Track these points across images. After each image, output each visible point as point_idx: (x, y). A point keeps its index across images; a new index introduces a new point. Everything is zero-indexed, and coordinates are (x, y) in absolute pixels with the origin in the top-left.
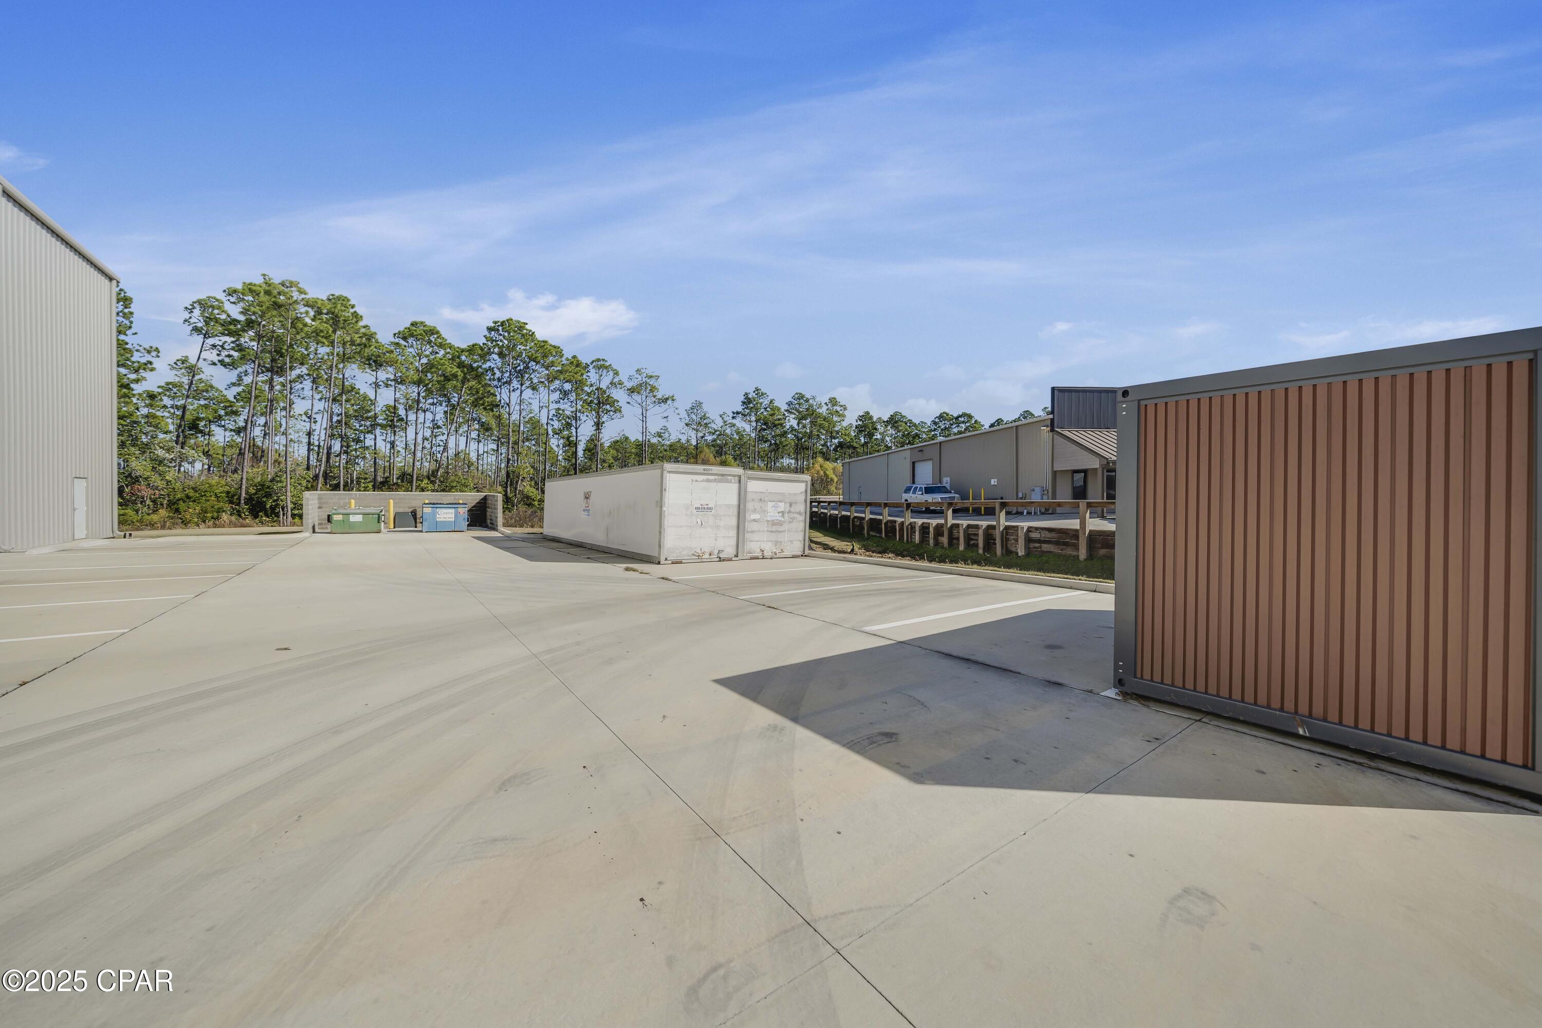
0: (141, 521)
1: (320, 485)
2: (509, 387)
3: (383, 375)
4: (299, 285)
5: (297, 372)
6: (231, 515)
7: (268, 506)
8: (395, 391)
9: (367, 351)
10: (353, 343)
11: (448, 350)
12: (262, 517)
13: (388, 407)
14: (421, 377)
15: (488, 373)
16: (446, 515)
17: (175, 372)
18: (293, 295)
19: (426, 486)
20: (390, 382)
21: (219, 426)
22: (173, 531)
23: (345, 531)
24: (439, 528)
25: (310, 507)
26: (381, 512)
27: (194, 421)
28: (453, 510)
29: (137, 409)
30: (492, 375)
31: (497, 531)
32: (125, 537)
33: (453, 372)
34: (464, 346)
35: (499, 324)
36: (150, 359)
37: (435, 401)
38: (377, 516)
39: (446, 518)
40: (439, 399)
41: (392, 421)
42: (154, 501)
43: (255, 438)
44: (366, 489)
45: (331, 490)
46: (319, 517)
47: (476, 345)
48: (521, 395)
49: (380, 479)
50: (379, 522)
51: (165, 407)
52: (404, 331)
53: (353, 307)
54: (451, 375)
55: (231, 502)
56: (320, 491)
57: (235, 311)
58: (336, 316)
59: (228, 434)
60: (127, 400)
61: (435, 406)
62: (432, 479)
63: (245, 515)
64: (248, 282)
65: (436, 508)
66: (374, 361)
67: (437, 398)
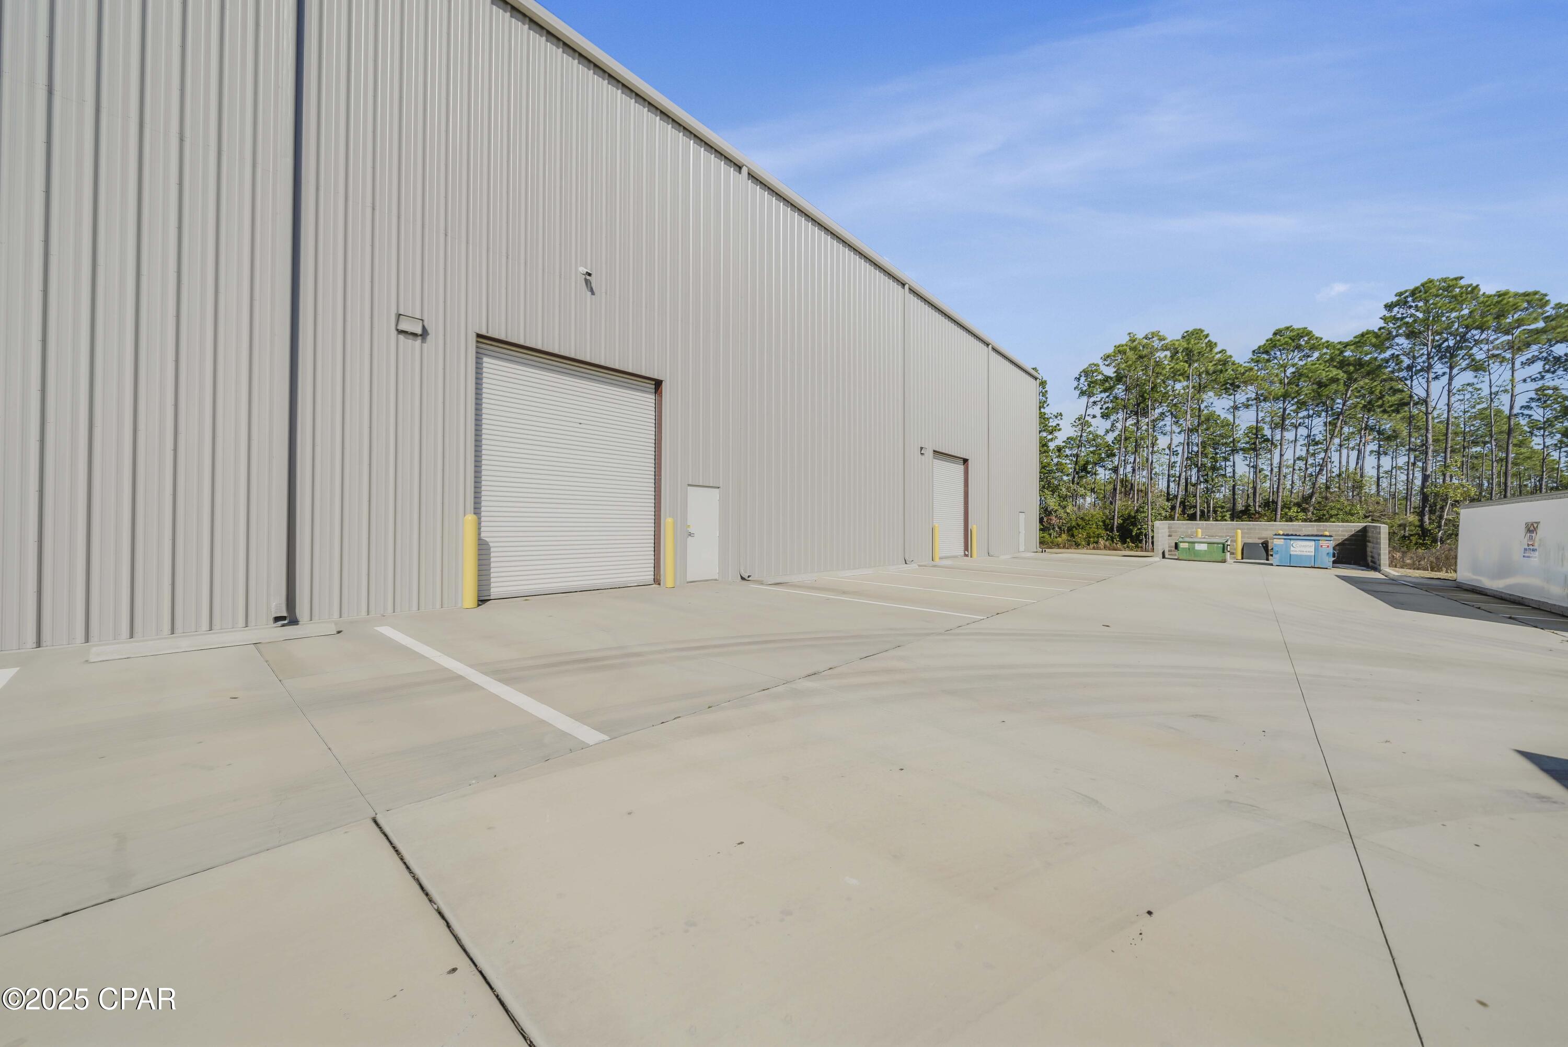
0: (1052, 542)
1: (1177, 515)
2: (1426, 376)
3: (1241, 397)
4: (1160, 334)
5: (1158, 411)
6: (1107, 540)
7: (1134, 534)
8: (1257, 411)
9: (1222, 378)
10: (1207, 373)
11: (1325, 350)
12: (1129, 543)
13: (1250, 428)
14: (1287, 390)
15: (1390, 364)
16: (1303, 548)
17: (1074, 429)
18: (1154, 344)
19: (1295, 514)
20: (1250, 402)
21: (1101, 466)
22: (1069, 550)
23: (1190, 558)
24: (1292, 563)
25: (1160, 535)
26: (1226, 542)
27: (1085, 464)
28: (1313, 543)
29: (1052, 460)
30: (1397, 364)
31: (1379, 572)
32: (1042, 552)
33: (1330, 376)
34: (1347, 339)
35: (1407, 294)
36: (1058, 422)
37: (1311, 412)
38: (1222, 545)
39: (1303, 552)
40: (1316, 409)
41: (1255, 443)
42: (1060, 528)
43: (1127, 474)
44: (1223, 519)
45: (1188, 520)
46: (1169, 544)
47: (1368, 332)
48: (1450, 384)
49: (1240, 507)
50: (1223, 552)
51: (1067, 456)
52: (1265, 345)
53: (1207, 336)
54: (1328, 380)
55: (1106, 530)
56: (1177, 520)
57: (1110, 372)
58: (1190, 351)
59: (1107, 472)
60: (1047, 454)
61: (1311, 419)
62: (1304, 505)
63: (1117, 541)
64: (1117, 344)
65: (1290, 539)
66: (1231, 384)
67: (1313, 409)
